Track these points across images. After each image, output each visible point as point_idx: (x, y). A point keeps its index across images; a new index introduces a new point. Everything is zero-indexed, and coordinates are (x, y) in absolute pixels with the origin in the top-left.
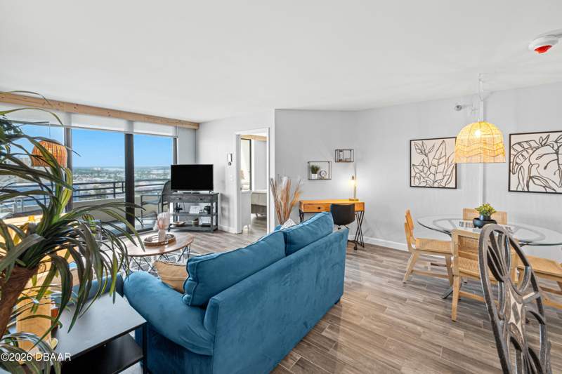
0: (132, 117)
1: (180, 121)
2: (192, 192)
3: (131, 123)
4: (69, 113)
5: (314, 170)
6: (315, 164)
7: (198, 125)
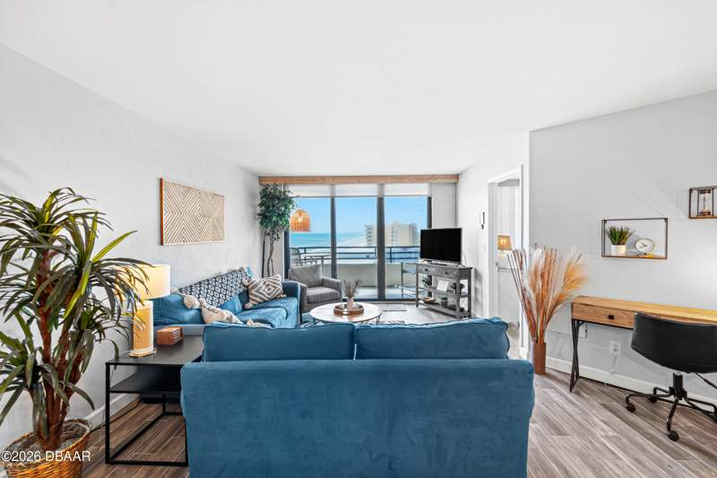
0: (381, 180)
1: (432, 175)
2: (439, 262)
3: (382, 185)
4: (332, 185)
5: (618, 237)
6: (618, 225)
7: (457, 176)
